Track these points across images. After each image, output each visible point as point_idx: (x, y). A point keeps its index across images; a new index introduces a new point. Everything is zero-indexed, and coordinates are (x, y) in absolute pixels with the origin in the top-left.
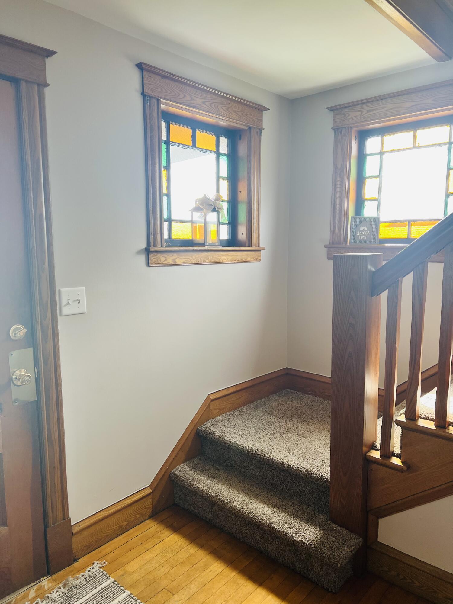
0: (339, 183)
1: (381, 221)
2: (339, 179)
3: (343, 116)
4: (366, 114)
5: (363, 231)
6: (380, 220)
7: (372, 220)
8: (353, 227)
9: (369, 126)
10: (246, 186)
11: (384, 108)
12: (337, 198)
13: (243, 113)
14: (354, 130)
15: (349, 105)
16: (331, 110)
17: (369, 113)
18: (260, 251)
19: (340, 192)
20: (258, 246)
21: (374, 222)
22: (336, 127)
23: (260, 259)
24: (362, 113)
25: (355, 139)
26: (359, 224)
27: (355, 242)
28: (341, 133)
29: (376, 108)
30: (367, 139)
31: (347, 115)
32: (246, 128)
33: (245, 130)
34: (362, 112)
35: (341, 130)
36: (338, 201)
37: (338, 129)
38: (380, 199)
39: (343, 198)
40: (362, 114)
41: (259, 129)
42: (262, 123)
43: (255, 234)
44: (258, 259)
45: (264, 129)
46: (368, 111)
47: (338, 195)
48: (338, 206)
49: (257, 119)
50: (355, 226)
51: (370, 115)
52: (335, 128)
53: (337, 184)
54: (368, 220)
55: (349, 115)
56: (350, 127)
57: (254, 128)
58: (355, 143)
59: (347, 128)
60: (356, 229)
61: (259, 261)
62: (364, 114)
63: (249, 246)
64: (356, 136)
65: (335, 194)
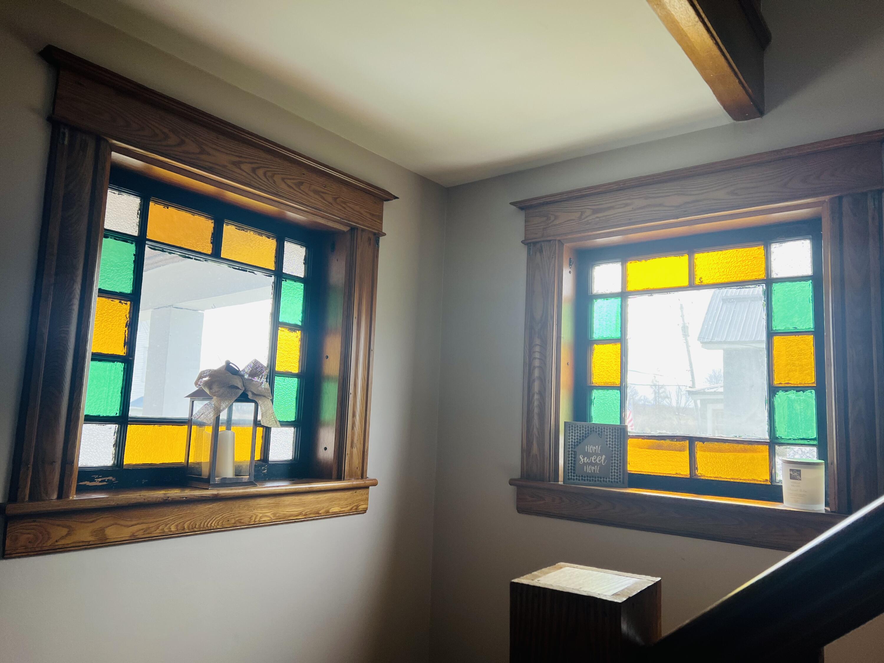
0: (537, 349)
1: (629, 434)
2: (537, 341)
3: (545, 219)
4: (589, 216)
5: (592, 455)
6: (627, 432)
7: (610, 432)
8: (569, 445)
9: (598, 240)
10: (339, 345)
11: (627, 205)
12: (534, 381)
13: (337, 198)
14: (567, 245)
15: (557, 198)
16: (522, 209)
17: (596, 215)
18: (367, 487)
19: (540, 367)
20: (362, 477)
21: (615, 435)
22: (533, 239)
23: (364, 506)
24: (582, 215)
25: (570, 265)
26: (583, 439)
27: (575, 478)
28: (541, 251)
29: (609, 205)
30: (593, 266)
31: (552, 218)
32: (345, 229)
33: (343, 233)
34: (582, 213)
35: (541, 247)
36: (536, 386)
37: (535, 243)
38: (626, 387)
39: (547, 383)
40: (583, 217)
41: (375, 234)
42: (382, 224)
43: (355, 450)
44: (361, 507)
45: (384, 234)
46: (595, 212)
47: (536, 373)
48: (536, 397)
49: (370, 214)
50: (575, 442)
51: (598, 219)
52: (530, 241)
53: (534, 352)
54: (601, 429)
55: (556, 218)
56: (559, 241)
57: (363, 230)
58: (570, 272)
59: (552, 242)
60: (575, 450)
61: (364, 511)
62: (587, 217)
63: (339, 478)
64: (570, 259)
65: (530, 370)
